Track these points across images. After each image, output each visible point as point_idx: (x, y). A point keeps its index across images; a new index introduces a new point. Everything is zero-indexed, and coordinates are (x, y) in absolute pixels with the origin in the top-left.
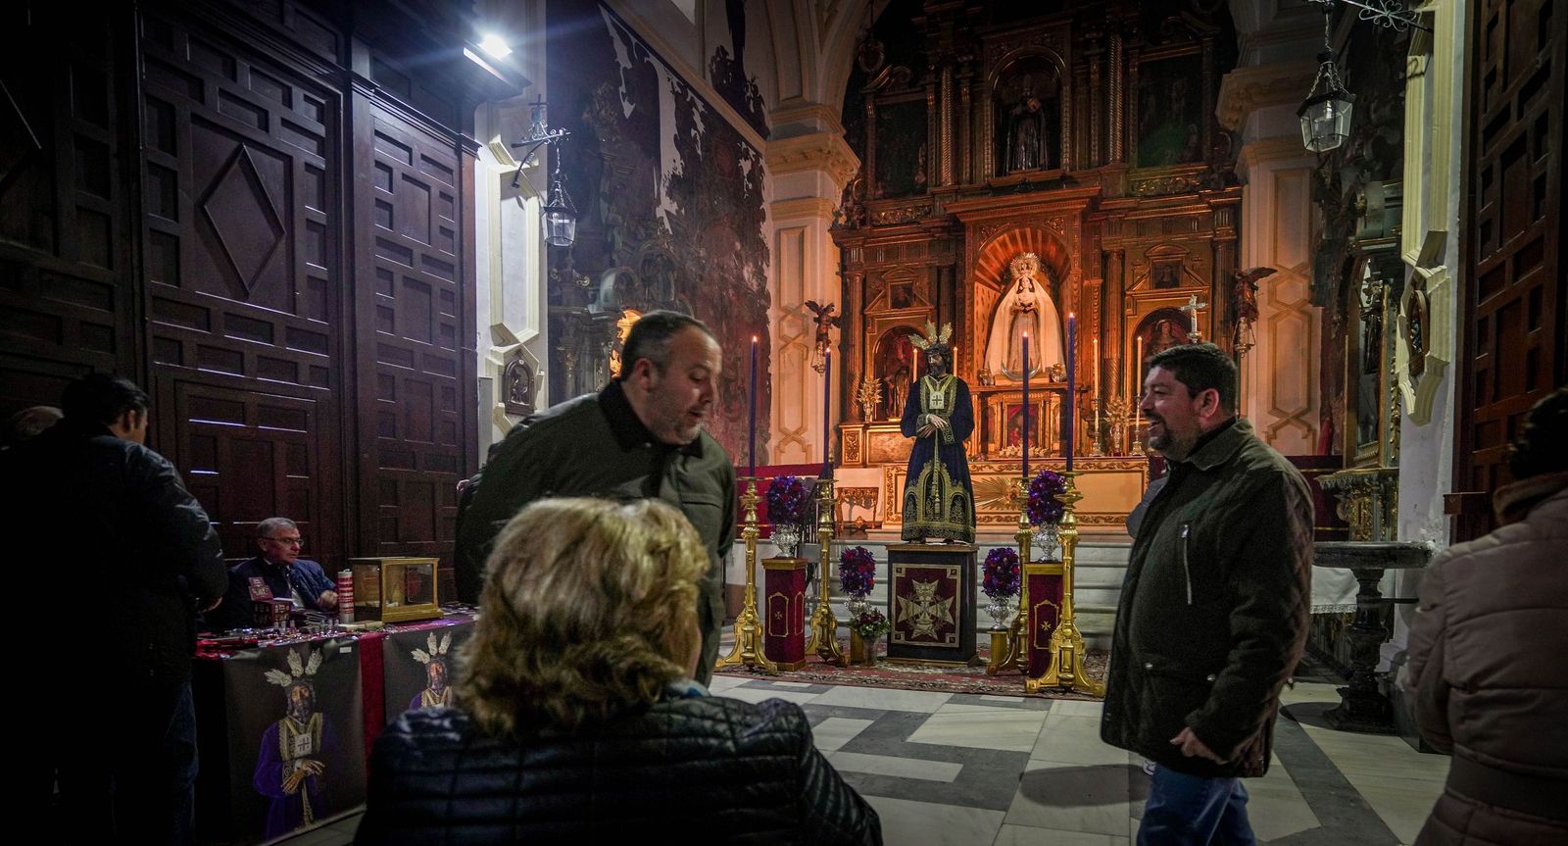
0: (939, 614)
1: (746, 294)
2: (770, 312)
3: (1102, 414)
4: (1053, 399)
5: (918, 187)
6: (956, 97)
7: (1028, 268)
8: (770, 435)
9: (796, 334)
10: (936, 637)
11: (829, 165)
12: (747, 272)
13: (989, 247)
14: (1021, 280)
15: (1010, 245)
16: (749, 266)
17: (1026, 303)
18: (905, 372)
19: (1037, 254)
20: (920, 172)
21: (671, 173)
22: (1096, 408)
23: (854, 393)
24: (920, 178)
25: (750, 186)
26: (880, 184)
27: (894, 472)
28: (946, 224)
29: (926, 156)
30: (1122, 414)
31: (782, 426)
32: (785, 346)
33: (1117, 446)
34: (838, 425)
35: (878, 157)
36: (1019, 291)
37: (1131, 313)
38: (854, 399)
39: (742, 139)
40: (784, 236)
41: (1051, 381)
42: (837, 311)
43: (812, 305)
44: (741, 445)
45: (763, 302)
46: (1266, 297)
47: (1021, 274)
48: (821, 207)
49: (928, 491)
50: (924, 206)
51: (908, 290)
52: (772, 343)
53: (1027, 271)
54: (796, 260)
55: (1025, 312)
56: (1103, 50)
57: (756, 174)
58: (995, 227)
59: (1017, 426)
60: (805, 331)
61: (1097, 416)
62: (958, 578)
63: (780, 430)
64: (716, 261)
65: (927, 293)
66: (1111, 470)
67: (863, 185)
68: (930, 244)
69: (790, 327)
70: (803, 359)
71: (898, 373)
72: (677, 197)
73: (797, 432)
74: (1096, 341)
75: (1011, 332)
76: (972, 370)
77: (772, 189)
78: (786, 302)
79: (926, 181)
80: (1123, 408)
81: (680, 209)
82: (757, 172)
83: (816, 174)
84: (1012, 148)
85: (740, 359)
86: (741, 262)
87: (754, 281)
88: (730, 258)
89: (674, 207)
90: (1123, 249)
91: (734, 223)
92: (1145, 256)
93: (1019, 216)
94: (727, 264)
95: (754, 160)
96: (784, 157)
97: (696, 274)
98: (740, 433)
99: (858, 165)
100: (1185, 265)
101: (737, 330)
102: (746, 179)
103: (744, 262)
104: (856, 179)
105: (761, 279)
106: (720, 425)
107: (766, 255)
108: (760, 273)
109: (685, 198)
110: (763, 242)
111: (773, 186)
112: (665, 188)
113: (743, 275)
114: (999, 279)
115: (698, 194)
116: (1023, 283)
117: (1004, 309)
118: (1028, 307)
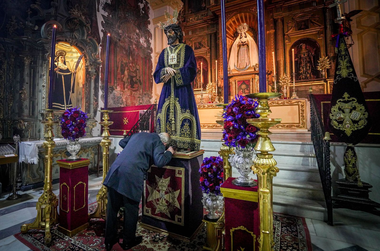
0: (171, 201)
1: (141, 48)
2: (153, 55)
3: (278, 82)
4: (256, 78)
5: (203, 8)
7: (244, 29)
8: (152, 96)
10: (169, 216)
11: (171, 4)
12: (142, 40)
13: (228, 23)
14: (241, 34)
15: (236, 22)
16: (142, 38)
17: (243, 42)
18: (200, 72)
19: (247, 23)
21: (105, 2)
22: (275, 80)
24: (204, 5)
25: (143, 12)
26: (190, 9)
28: (212, 18)
30: (287, 81)
31: (156, 93)
33: (285, 95)
36: (241, 38)
37: (288, 42)
40: (157, 29)
41: (255, 70)
45: (149, 51)
46: (356, 25)
47: (241, 31)
49: (168, 115)
50: (205, 14)
51: (200, 43)
52: (153, 65)
55: (243, 45)
57: (146, 9)
58: (230, 15)
59: (242, 89)
61: (275, 83)
62: (182, 176)
63: (156, 95)
64: (127, 35)
65: (207, 44)
66: (284, 105)
67: (184, 11)
68: (208, 27)
72: (108, 10)
74: (273, 53)
75: (238, 53)
77: (152, 15)
78: (158, 51)
79: (206, 6)
80: (287, 79)
81: (110, 15)
82: (146, 8)
83: (167, 7)
85: (138, 70)
86: (139, 37)
87: (145, 44)
88: (134, 35)
89: (106, 14)
90: (283, 17)
91: (136, 23)
92: (293, 19)
93: (239, 9)
94: (132, 37)
95: (145, 4)
96: (156, 3)
97: (117, 39)
98: (138, 96)
99: (183, 4)
100: (311, 20)
101: (137, 60)
102: (141, 10)
103: (140, 37)
104: (182, 9)
105: (148, 43)
106: (128, 92)
107: (150, 36)
108: (148, 42)
109: (112, 12)
110: (149, 31)
111: (153, 14)
112: (102, 7)
113: (140, 41)
114: (233, 36)
115: (118, 11)
116: (242, 35)
117: (235, 45)
118: (244, 44)
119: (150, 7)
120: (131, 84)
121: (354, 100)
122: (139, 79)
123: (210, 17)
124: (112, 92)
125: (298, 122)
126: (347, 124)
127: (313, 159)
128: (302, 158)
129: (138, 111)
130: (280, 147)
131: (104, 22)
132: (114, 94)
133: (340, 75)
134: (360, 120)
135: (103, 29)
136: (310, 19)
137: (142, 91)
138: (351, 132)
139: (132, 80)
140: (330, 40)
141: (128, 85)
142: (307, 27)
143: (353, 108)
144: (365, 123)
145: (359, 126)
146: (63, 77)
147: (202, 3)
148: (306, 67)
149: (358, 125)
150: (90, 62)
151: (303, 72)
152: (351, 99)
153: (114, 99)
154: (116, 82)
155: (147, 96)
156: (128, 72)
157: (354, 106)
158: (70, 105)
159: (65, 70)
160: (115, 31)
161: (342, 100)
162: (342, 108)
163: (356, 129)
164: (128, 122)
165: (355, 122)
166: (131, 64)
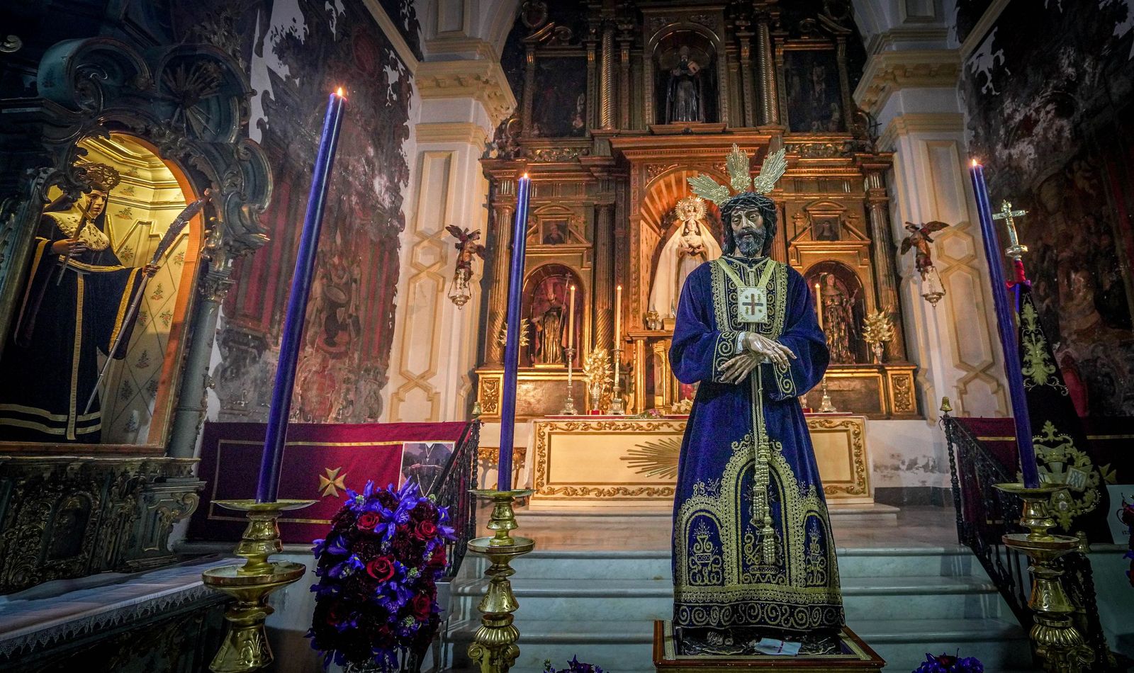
1: (374, 207)
2: (404, 237)
6: (616, 59)
7: (695, 211)
8: (387, 378)
9: (433, 262)
11: (486, 97)
12: (379, 184)
13: (655, 186)
14: (687, 223)
15: (674, 188)
16: (381, 177)
17: (695, 245)
18: (555, 313)
19: (703, 199)
20: (578, 119)
21: (287, 30)
23: (496, 335)
24: (578, 123)
25: (395, 97)
26: (535, 125)
27: (547, 430)
28: (607, 163)
29: (585, 104)
31: (403, 369)
32: (417, 275)
34: (474, 370)
35: (535, 101)
36: (685, 234)
38: (495, 340)
39: (391, 47)
40: (428, 160)
42: (481, 241)
43: (454, 230)
44: (343, 390)
45: (396, 223)
47: (687, 217)
48: (473, 134)
50: (582, 148)
51: (562, 227)
52: (401, 271)
53: (694, 214)
54: (439, 186)
55: (693, 254)
56: (753, 34)
57: (402, 88)
58: (662, 167)
60: (443, 259)
63: (401, 373)
65: (583, 232)
67: (519, 124)
68: (588, 183)
69: (425, 254)
70: (438, 291)
71: (547, 314)
72: (290, 61)
73: (422, 377)
75: (678, 273)
76: (638, 312)
77: (418, 111)
78: (423, 228)
79: (584, 126)
81: (294, 76)
82: (404, 89)
83: (470, 103)
84: (672, 104)
85: (355, 281)
86: (373, 170)
87: (386, 196)
88: (358, 161)
89: (283, 72)
90: (784, 202)
91: (369, 125)
92: (805, 210)
93: (686, 158)
94: (354, 166)
95: (402, 74)
96: (436, 80)
97: (304, 162)
98: (344, 374)
99: (515, 105)
100: (844, 221)
101: (357, 244)
102: (390, 88)
103: (376, 172)
104: (511, 118)
105: (395, 197)
106: (313, 361)
107: (404, 174)
108: (394, 191)
109: (303, 68)
110: (403, 159)
111: (420, 110)
112: (273, 41)
113: (372, 185)
114: (660, 223)
115: (324, 72)
116: (689, 226)
117: (670, 250)
118: (697, 251)
119: (414, 88)
120: (327, 331)
121: (1068, 441)
122: (354, 314)
123: (600, 160)
124: (260, 357)
125: (848, 478)
126: (1061, 500)
127: (989, 598)
128: (963, 596)
129: (395, 443)
130: (892, 566)
131: (272, 97)
132: (266, 363)
133: (1030, 376)
134: (1087, 489)
135: (266, 119)
136: (842, 219)
137: (360, 359)
138: (1071, 520)
139: (332, 317)
140: (885, 276)
141: (316, 333)
142: (834, 237)
143: (1068, 459)
144: (1096, 499)
145: (1087, 505)
146: (80, 281)
147: (576, 114)
148: (840, 330)
149: (1083, 502)
150: (225, 234)
151: (833, 342)
152: (1060, 438)
153: (264, 383)
154: (277, 317)
155: (371, 377)
156: (323, 285)
157: (1069, 456)
158: (93, 416)
159: (98, 252)
160: (302, 136)
161: (1041, 440)
162: (1046, 460)
163: (1079, 513)
164: (341, 486)
165: (1076, 495)
166: (336, 260)
